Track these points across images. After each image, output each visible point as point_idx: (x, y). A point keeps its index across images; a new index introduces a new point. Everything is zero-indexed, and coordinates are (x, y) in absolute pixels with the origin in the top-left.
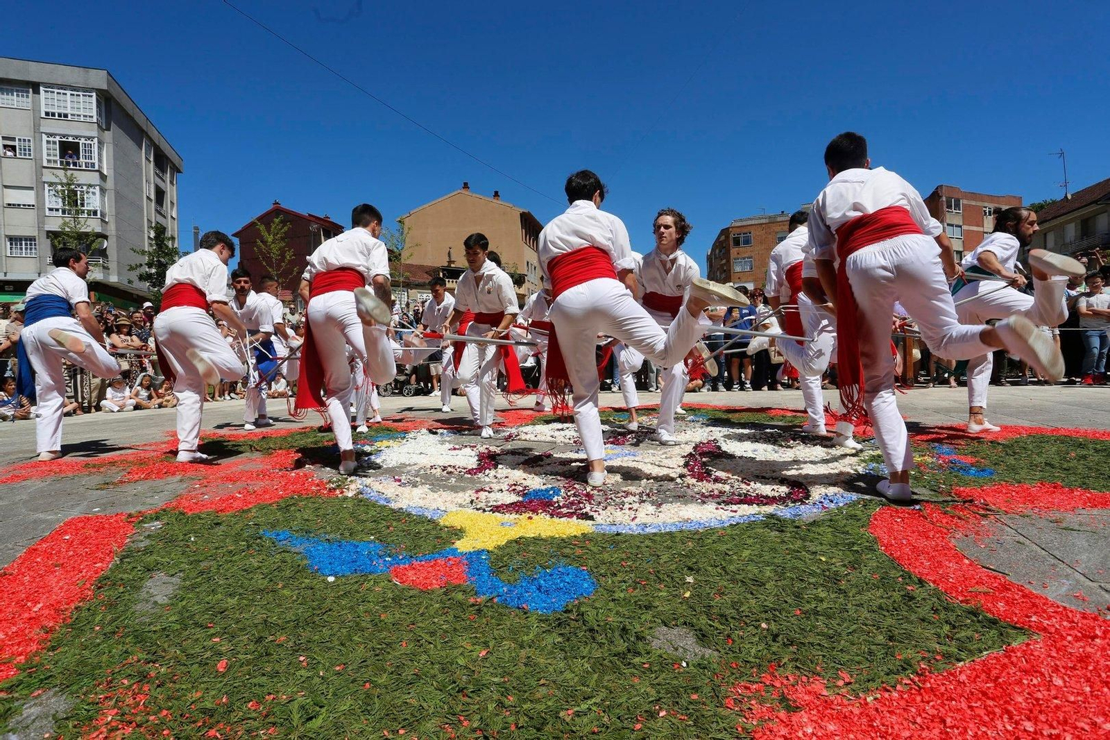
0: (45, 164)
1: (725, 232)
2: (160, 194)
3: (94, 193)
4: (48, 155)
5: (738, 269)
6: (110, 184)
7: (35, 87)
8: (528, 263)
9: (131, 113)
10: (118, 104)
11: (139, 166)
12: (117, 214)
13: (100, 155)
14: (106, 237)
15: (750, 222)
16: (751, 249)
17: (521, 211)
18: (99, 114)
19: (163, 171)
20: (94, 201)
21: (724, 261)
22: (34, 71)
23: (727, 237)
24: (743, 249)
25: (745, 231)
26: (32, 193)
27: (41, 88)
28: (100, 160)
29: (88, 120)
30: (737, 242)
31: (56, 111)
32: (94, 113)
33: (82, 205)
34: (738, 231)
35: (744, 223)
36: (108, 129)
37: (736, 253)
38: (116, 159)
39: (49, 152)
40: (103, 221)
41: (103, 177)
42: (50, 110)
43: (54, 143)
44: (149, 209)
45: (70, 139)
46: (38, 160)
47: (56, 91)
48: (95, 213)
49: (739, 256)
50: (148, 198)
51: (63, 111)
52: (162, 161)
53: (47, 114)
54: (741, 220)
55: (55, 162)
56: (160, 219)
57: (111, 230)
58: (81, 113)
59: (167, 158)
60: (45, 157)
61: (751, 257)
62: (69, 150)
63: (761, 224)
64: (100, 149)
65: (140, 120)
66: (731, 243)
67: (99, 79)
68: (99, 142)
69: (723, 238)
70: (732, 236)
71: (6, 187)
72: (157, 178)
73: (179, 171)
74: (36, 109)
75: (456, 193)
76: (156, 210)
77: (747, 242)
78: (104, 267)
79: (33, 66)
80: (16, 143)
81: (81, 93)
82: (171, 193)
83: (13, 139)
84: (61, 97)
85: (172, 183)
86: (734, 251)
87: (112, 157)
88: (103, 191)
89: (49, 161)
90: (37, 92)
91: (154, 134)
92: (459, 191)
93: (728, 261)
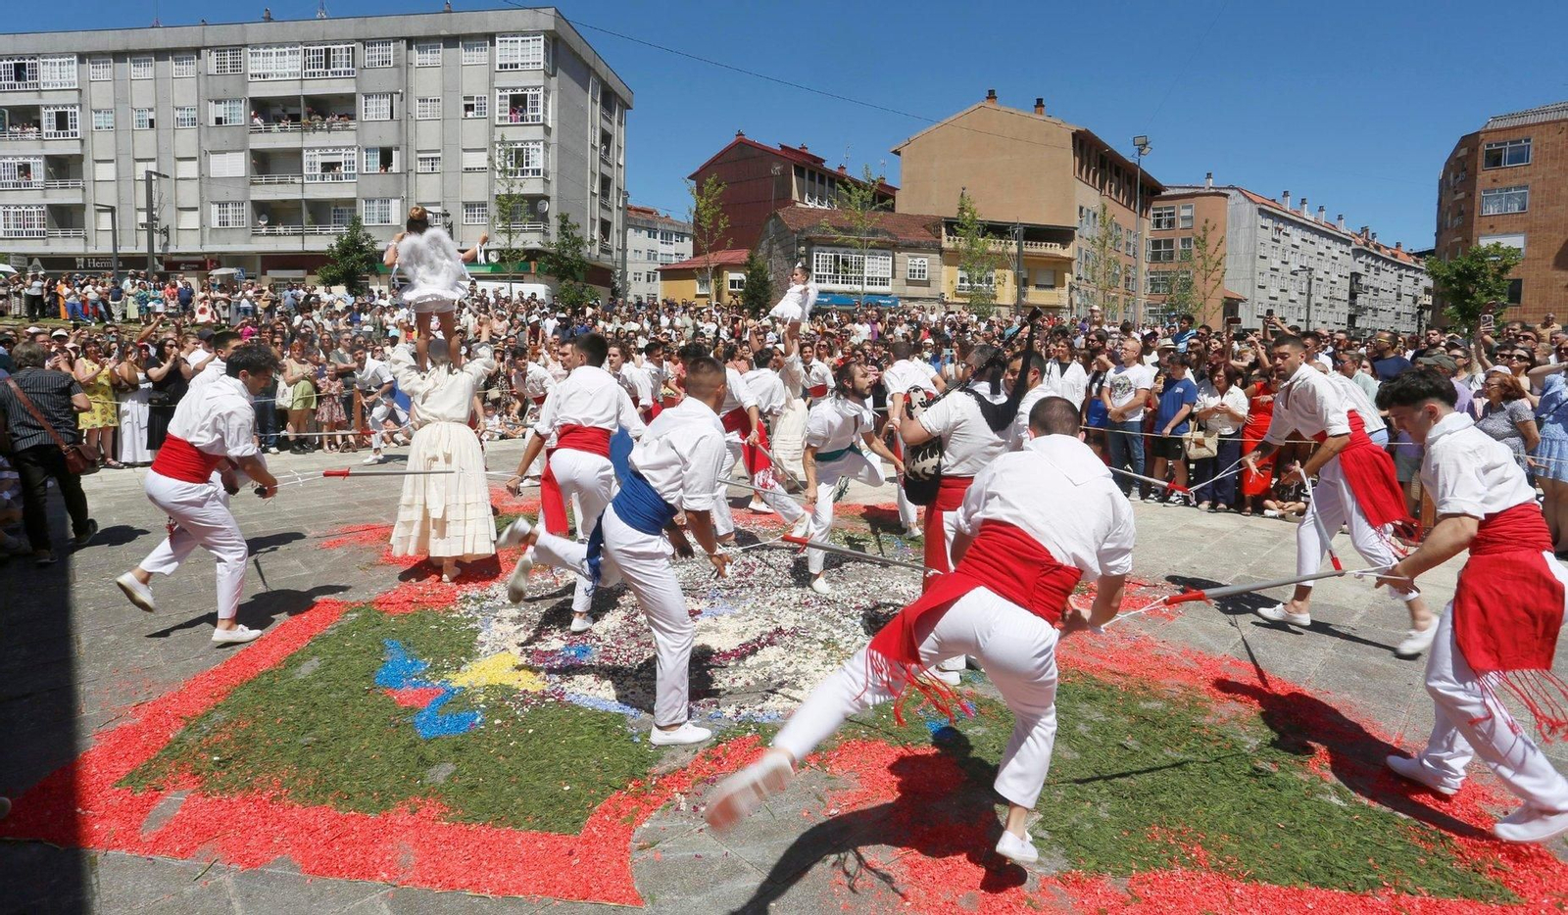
0: (497, 123)
1: (1469, 142)
2: (606, 138)
3: (538, 150)
4: (500, 112)
5: (1492, 210)
6: (554, 138)
7: (490, 37)
8: (1081, 209)
9: (577, 49)
10: (564, 43)
11: (584, 111)
12: (560, 169)
13: (545, 105)
14: (547, 198)
15: (1531, 120)
16: (1527, 171)
17: (1075, 129)
18: (547, 59)
19: (611, 112)
20: (537, 160)
21: (1461, 195)
22: (492, 21)
23: (1473, 150)
24: (1505, 172)
25: (1517, 136)
26: (484, 156)
27: (497, 39)
28: (545, 112)
29: (536, 67)
30: (1494, 160)
31: (508, 62)
32: (542, 60)
33: (527, 164)
34: (1501, 137)
35: (1517, 122)
36: (554, 75)
37: (1489, 180)
38: (560, 107)
39: (500, 108)
40: (546, 181)
41: (547, 131)
42: (504, 62)
43: (506, 97)
44: (593, 158)
45: (520, 92)
46: (491, 118)
47: (509, 39)
48: (538, 171)
49: (1496, 185)
50: (593, 146)
51: (514, 61)
52: (610, 100)
53: (501, 66)
54: (1512, 116)
55: (506, 118)
56: (606, 170)
57: (553, 192)
58: (530, 60)
59: (616, 94)
60: (497, 114)
61: (1526, 187)
62: (518, 103)
63: (1558, 122)
64: (546, 99)
65: (588, 57)
66: (1481, 160)
67: (546, 20)
68: (545, 91)
69: (1463, 152)
70: (1483, 148)
71: (465, 150)
72: (603, 121)
73: (629, 108)
74: (491, 63)
75: (976, 106)
76: (601, 159)
77: (1519, 157)
78: (544, 232)
79: (491, 16)
80: (475, 102)
81: (530, 38)
82: (619, 134)
83: (472, 98)
84: (514, 45)
85: (620, 123)
86: (1484, 176)
87: (556, 106)
88: (546, 146)
89: (500, 118)
90: (493, 44)
91: (602, 69)
92: (981, 104)
93: (1471, 196)
